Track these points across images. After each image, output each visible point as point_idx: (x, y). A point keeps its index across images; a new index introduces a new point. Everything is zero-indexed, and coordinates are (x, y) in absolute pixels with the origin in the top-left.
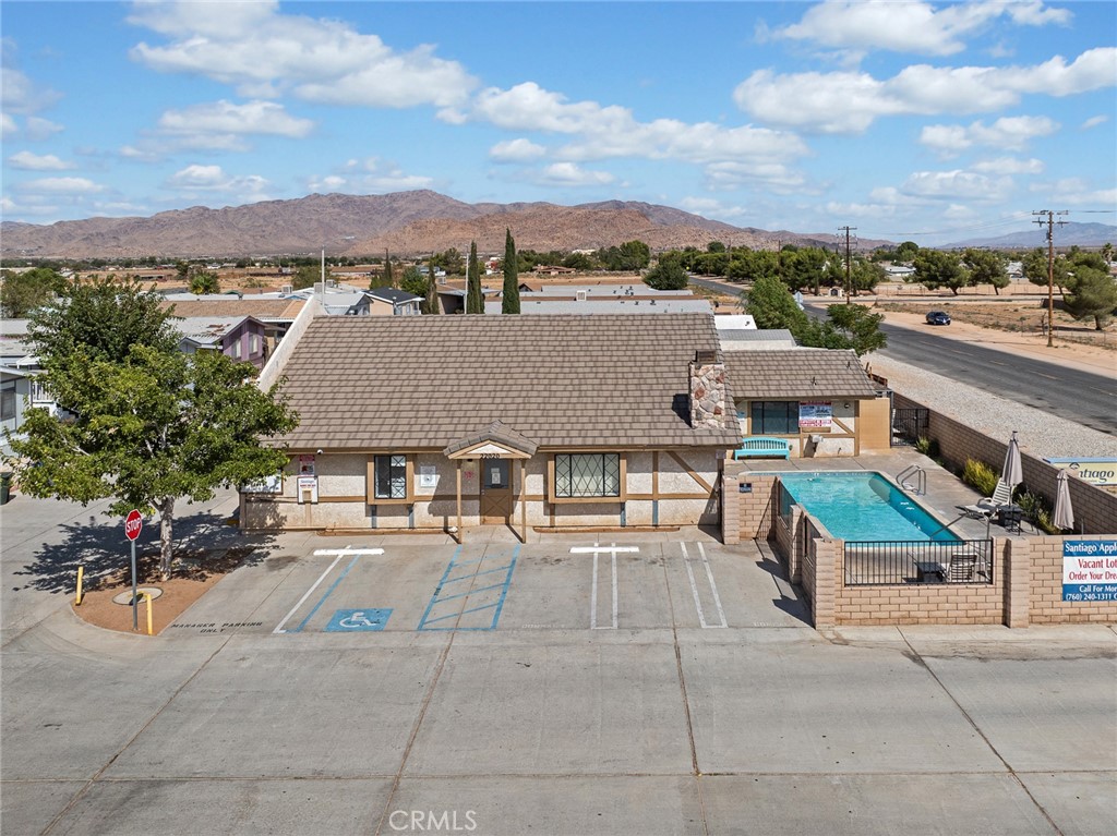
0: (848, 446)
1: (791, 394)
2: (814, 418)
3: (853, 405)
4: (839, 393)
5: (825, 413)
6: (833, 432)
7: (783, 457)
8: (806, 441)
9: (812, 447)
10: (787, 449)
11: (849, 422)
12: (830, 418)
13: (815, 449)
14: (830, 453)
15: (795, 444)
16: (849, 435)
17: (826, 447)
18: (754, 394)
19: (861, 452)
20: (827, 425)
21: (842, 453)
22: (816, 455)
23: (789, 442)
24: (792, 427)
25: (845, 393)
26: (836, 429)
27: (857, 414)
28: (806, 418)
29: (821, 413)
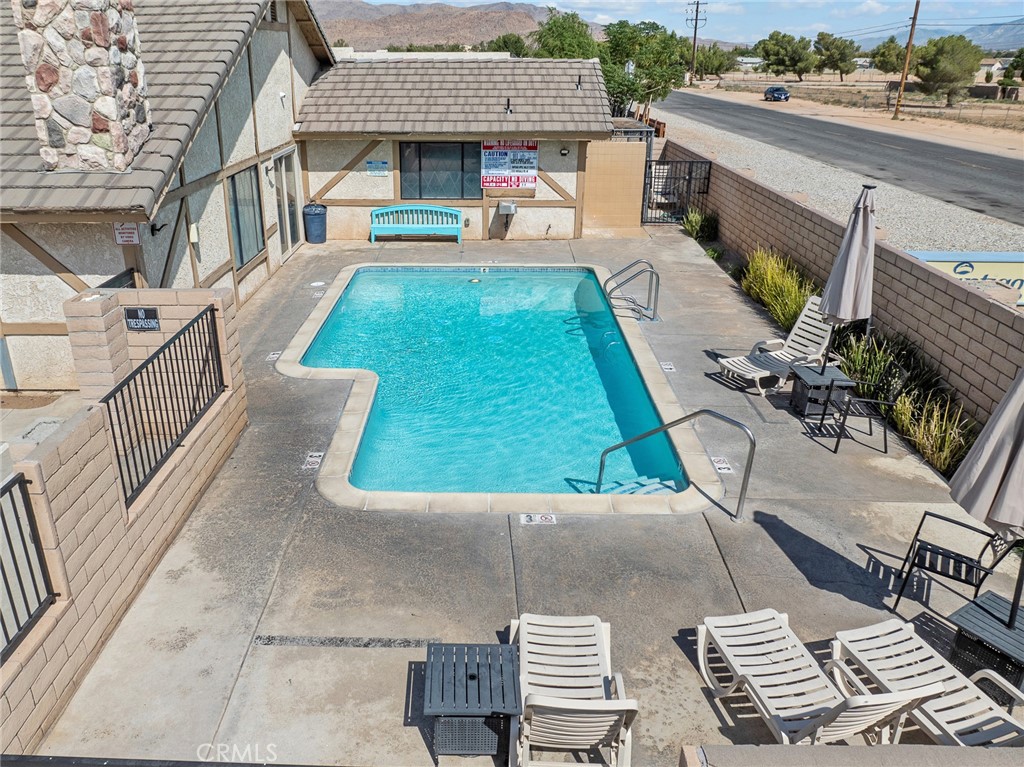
0: (563, 221)
1: (461, 128)
2: (506, 173)
3: (574, 150)
4: (548, 127)
5: (525, 163)
6: (539, 196)
7: (454, 239)
8: (492, 211)
9: (504, 221)
10: (461, 224)
11: (568, 180)
12: (534, 172)
13: (506, 225)
14: (532, 233)
15: (473, 218)
16: (566, 202)
17: (527, 222)
18: (396, 127)
19: (586, 231)
20: (530, 185)
21: (552, 233)
22: (509, 236)
23: (464, 213)
24: (470, 188)
25: (558, 127)
26: (543, 192)
27: (581, 167)
28: (494, 172)
29: (520, 163)
